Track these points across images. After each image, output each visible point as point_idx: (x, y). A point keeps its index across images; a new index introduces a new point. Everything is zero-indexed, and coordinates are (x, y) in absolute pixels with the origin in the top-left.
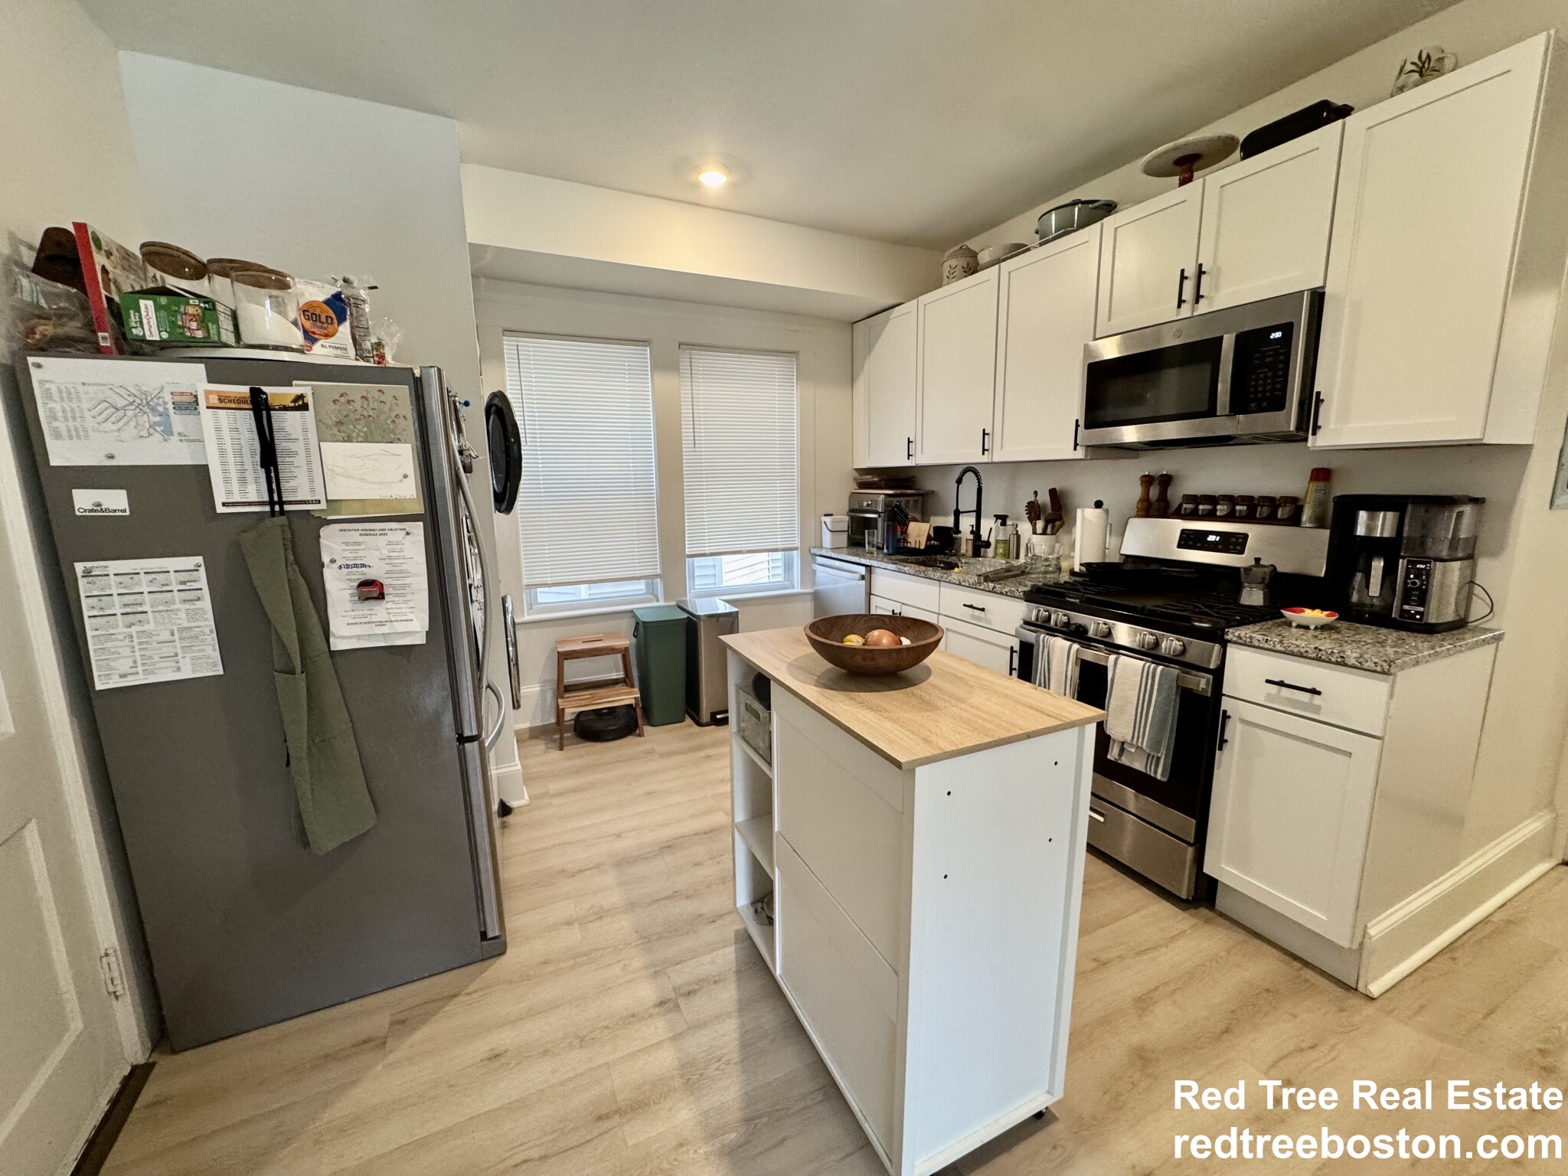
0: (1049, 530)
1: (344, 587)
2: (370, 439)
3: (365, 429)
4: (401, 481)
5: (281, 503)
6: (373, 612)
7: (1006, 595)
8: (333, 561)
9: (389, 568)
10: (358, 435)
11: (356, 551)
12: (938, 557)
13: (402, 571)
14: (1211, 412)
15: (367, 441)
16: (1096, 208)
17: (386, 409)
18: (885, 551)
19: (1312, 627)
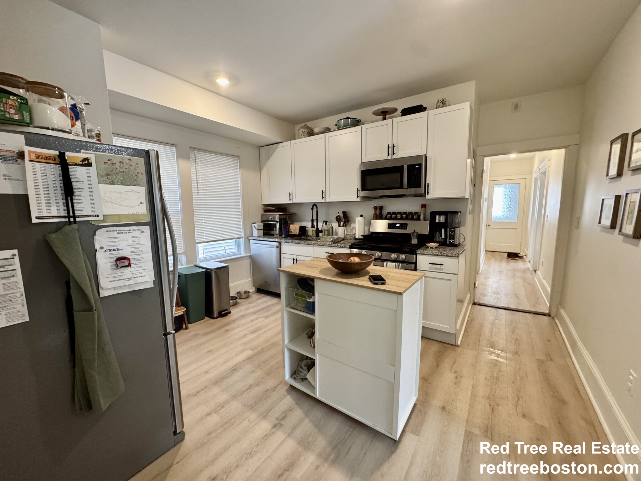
0: (344, 226)
1: (108, 262)
2: (124, 183)
3: (121, 179)
4: (139, 205)
5: (74, 217)
6: (123, 274)
7: (343, 247)
8: (101, 248)
9: (132, 250)
10: (118, 181)
11: (115, 242)
12: (302, 237)
13: (139, 251)
14: (401, 187)
15: (122, 184)
16: (356, 121)
17: (133, 168)
18: (283, 236)
19: (434, 248)
